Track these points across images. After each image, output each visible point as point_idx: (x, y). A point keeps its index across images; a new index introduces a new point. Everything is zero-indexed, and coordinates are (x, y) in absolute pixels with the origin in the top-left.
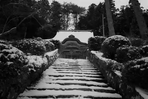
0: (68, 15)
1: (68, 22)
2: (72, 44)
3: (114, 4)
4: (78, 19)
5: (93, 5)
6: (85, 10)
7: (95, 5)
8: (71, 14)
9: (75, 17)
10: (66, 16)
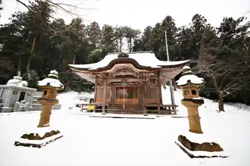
0: (121, 39)
1: (122, 48)
2: (125, 69)
3: (173, 23)
4: (132, 44)
5: (148, 28)
6: (141, 32)
7: (150, 27)
8: (125, 38)
9: (130, 41)
10: (119, 40)
